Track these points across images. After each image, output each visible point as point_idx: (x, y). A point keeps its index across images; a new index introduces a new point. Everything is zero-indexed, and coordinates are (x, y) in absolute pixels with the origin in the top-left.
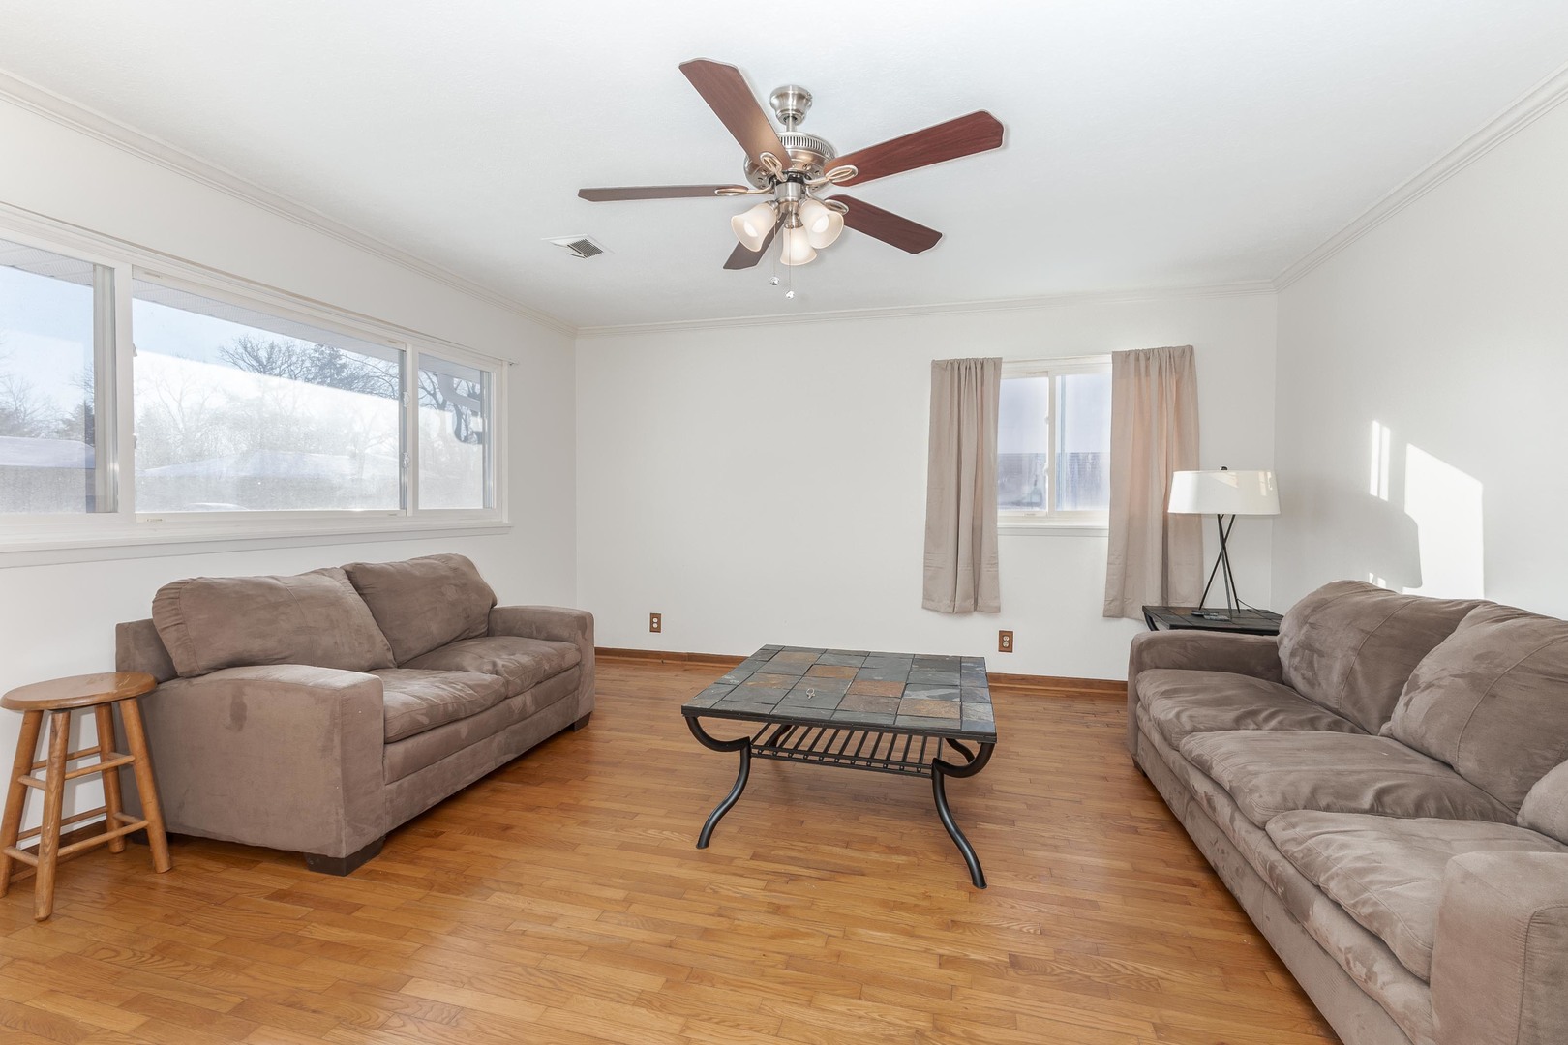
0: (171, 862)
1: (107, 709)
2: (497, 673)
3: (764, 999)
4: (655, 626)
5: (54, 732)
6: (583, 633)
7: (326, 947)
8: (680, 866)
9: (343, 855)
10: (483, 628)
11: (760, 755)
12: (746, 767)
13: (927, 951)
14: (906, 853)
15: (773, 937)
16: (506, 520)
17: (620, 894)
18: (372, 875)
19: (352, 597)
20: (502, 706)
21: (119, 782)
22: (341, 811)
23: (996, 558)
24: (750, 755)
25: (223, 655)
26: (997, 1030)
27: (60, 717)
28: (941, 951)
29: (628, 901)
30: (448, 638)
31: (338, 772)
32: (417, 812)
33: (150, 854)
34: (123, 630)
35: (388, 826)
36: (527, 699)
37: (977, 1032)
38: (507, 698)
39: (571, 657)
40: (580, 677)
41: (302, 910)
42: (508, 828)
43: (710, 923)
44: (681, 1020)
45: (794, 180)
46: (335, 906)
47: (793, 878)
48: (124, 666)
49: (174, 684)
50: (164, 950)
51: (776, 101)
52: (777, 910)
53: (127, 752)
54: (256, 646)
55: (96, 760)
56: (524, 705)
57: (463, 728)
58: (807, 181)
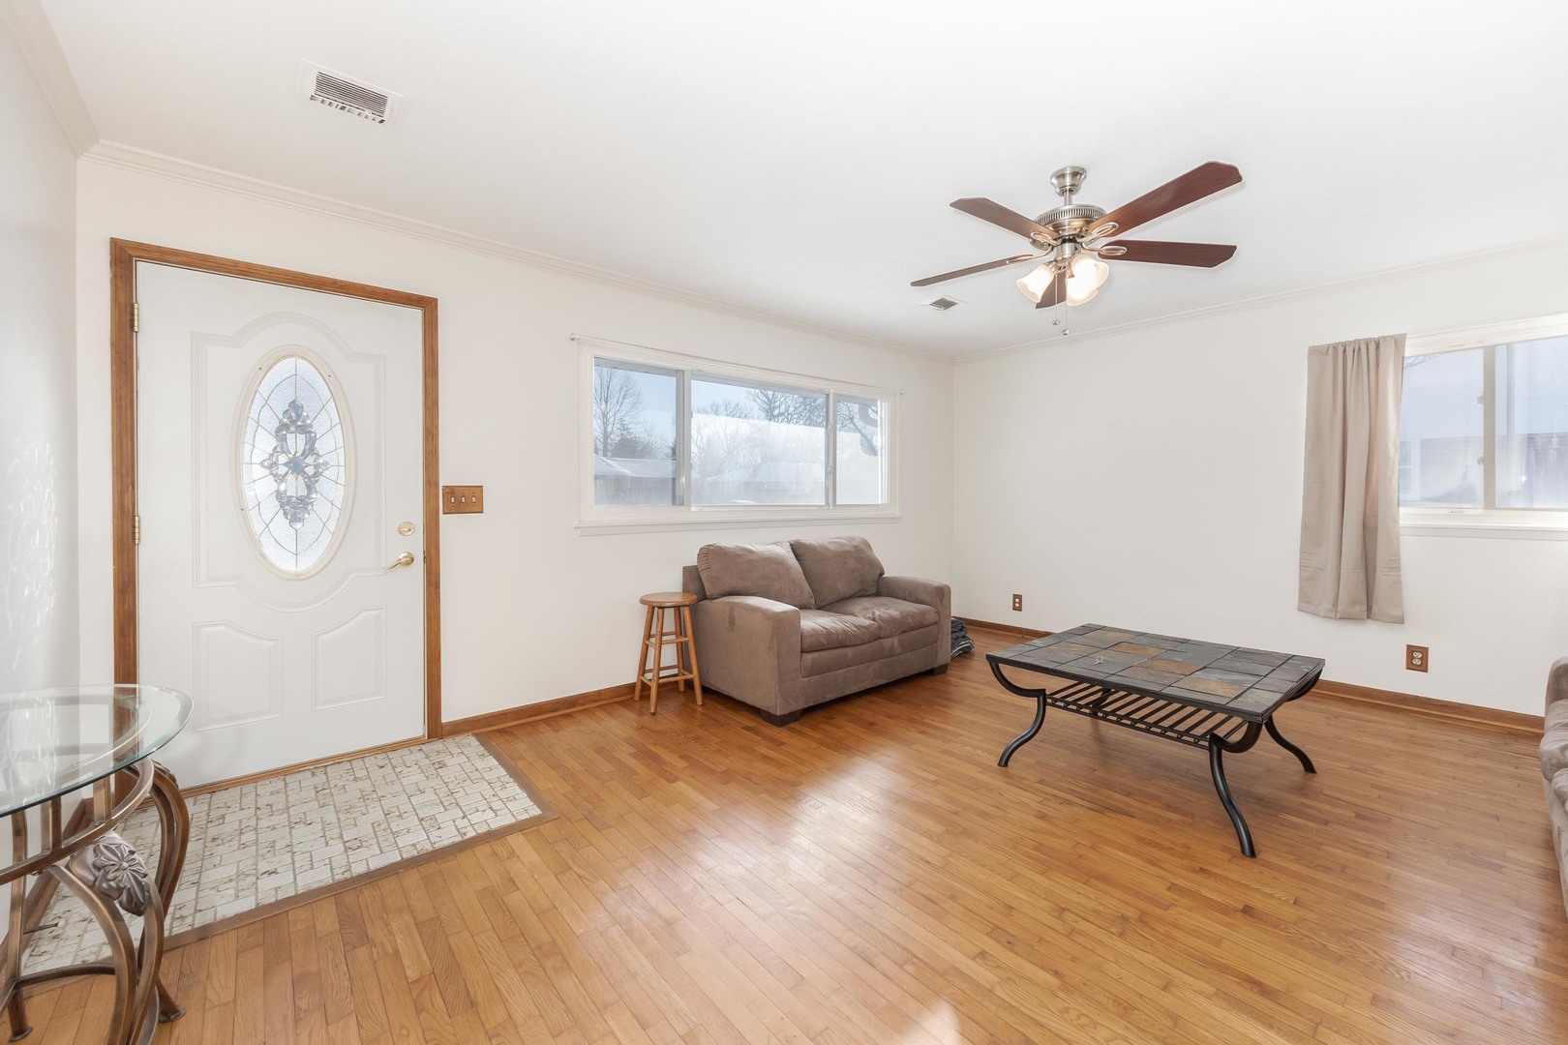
0: (703, 701)
1: (677, 608)
2: (874, 620)
3: (1010, 860)
4: (1017, 605)
5: (658, 619)
6: (941, 600)
7: (765, 757)
8: (980, 772)
9: (778, 714)
10: (873, 590)
11: (1053, 705)
12: (1041, 717)
13: (1162, 877)
14: (1183, 813)
15: (1032, 831)
16: (897, 513)
17: (932, 777)
18: (792, 730)
19: (792, 561)
20: (876, 643)
21: (683, 650)
22: (777, 687)
23: (1398, 561)
24: (1045, 704)
25: (727, 588)
26: (1200, 941)
27: (660, 610)
28: (1175, 882)
29: (936, 783)
30: (848, 595)
31: (775, 663)
32: (820, 701)
33: (694, 694)
34: (686, 570)
35: (801, 705)
36: (895, 641)
37: (1177, 935)
38: (879, 638)
39: (932, 617)
40: (938, 633)
41: (757, 738)
42: (872, 724)
43: (989, 809)
44: (948, 851)
45: (1070, 241)
46: (772, 740)
47: (1066, 801)
48: (686, 590)
49: (705, 602)
50: (697, 739)
51: (1054, 181)
52: (1042, 817)
53: (686, 636)
54: (741, 585)
55: (674, 637)
56: (893, 643)
57: (849, 652)
58: (1079, 240)
